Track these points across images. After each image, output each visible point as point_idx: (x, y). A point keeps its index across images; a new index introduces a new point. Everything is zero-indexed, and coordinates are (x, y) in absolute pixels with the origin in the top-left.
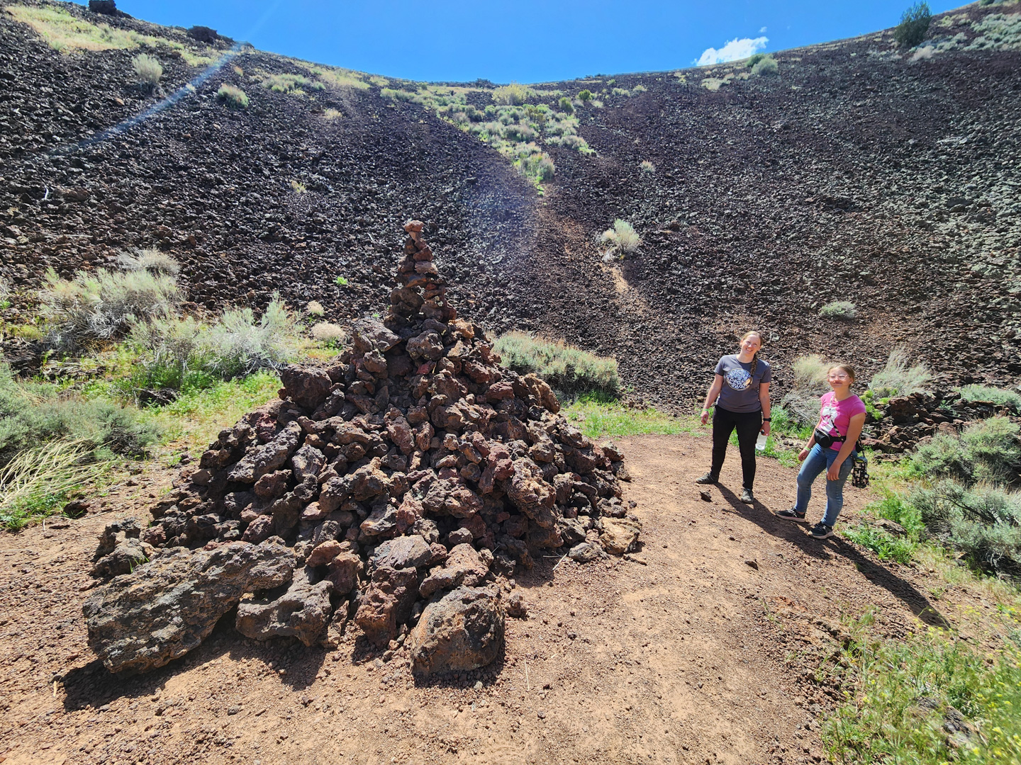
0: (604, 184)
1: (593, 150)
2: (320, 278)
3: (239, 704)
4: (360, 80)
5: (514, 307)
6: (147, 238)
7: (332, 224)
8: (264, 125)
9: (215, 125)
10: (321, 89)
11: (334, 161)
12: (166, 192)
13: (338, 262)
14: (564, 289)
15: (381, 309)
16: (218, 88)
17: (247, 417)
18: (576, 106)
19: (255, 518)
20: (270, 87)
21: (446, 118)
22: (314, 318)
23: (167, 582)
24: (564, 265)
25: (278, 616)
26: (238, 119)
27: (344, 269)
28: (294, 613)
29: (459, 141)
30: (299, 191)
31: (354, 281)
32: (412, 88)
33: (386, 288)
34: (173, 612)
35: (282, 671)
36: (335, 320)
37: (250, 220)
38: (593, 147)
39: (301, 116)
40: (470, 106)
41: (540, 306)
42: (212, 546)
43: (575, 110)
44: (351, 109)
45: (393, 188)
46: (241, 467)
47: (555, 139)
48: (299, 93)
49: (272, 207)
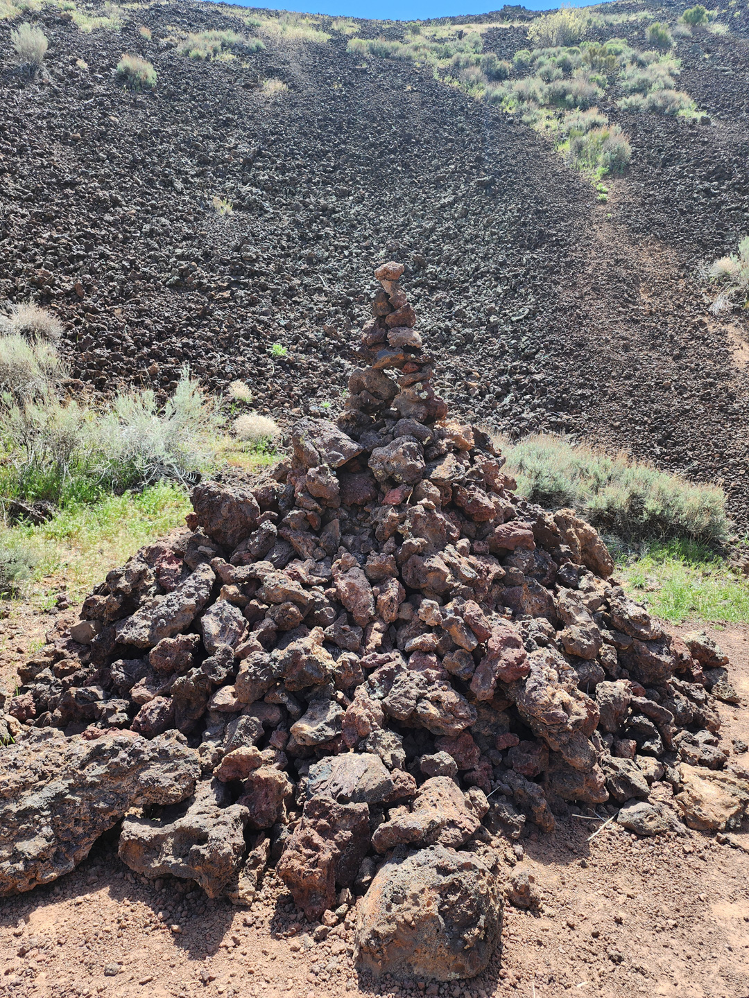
0: (721, 174)
1: (704, 114)
2: (248, 345)
3: (120, 963)
4: (317, 28)
5: (543, 393)
6: (23, 287)
7: (268, 261)
8: (177, 112)
9: (112, 118)
10: (259, 49)
11: (274, 162)
12: (46, 219)
13: (274, 321)
14: (633, 363)
15: (334, 395)
16: (117, 61)
17: (144, 552)
18: (676, 37)
19: (149, 699)
20: (187, 53)
21: (448, 78)
22: (238, 406)
23: (36, 778)
24: (637, 322)
25: (173, 847)
26: (142, 107)
27: (283, 332)
28: (194, 847)
29: (467, 118)
30: (222, 213)
31: (297, 351)
32: (395, 34)
33: (343, 361)
34: (42, 820)
35: (175, 927)
36: (267, 410)
37: (155, 259)
38: (704, 108)
39: (229, 95)
40: (489, 55)
41: (588, 392)
42: (92, 732)
43: (675, 44)
44: (302, 78)
45: (359, 201)
46: (133, 624)
47: (636, 99)
48: (228, 57)
49: (185, 239)
